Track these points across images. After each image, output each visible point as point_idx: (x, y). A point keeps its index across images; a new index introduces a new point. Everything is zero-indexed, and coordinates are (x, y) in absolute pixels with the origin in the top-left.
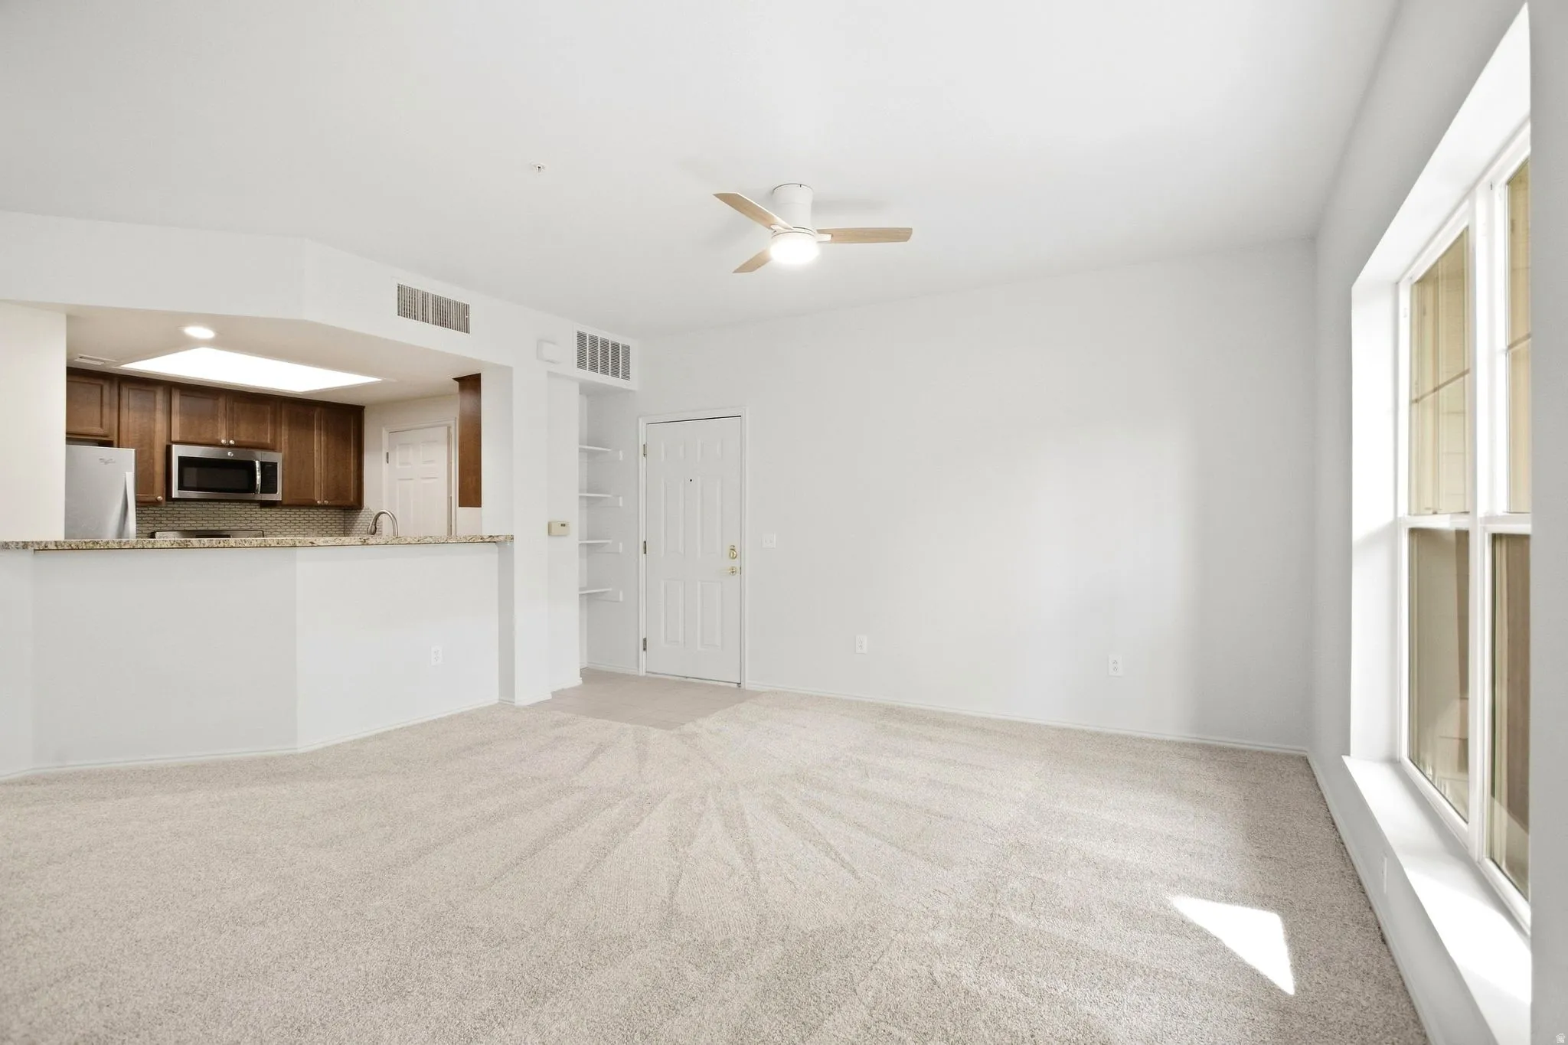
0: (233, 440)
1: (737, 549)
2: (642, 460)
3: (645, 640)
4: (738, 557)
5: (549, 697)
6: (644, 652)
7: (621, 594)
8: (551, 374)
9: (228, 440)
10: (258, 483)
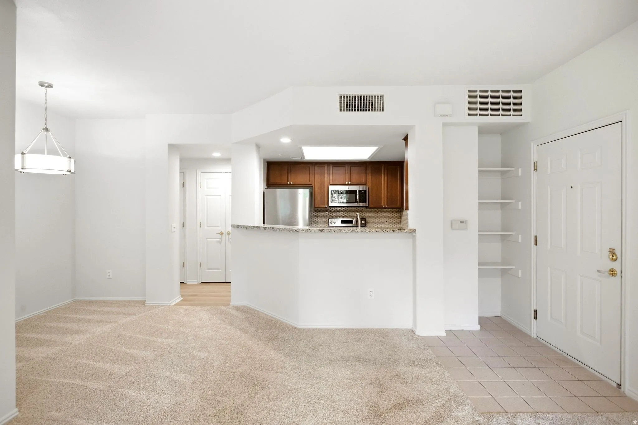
0: (351, 182)
1: (618, 252)
2: (533, 174)
3: (536, 311)
4: (619, 259)
5: (444, 334)
6: (535, 320)
7: (520, 272)
8: (444, 125)
9: (348, 182)
10: (358, 199)
